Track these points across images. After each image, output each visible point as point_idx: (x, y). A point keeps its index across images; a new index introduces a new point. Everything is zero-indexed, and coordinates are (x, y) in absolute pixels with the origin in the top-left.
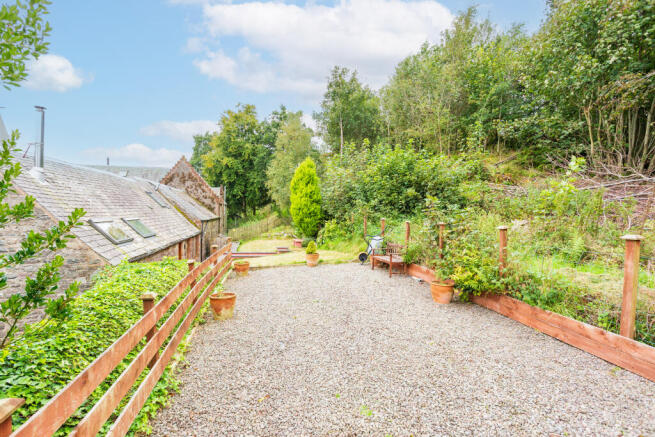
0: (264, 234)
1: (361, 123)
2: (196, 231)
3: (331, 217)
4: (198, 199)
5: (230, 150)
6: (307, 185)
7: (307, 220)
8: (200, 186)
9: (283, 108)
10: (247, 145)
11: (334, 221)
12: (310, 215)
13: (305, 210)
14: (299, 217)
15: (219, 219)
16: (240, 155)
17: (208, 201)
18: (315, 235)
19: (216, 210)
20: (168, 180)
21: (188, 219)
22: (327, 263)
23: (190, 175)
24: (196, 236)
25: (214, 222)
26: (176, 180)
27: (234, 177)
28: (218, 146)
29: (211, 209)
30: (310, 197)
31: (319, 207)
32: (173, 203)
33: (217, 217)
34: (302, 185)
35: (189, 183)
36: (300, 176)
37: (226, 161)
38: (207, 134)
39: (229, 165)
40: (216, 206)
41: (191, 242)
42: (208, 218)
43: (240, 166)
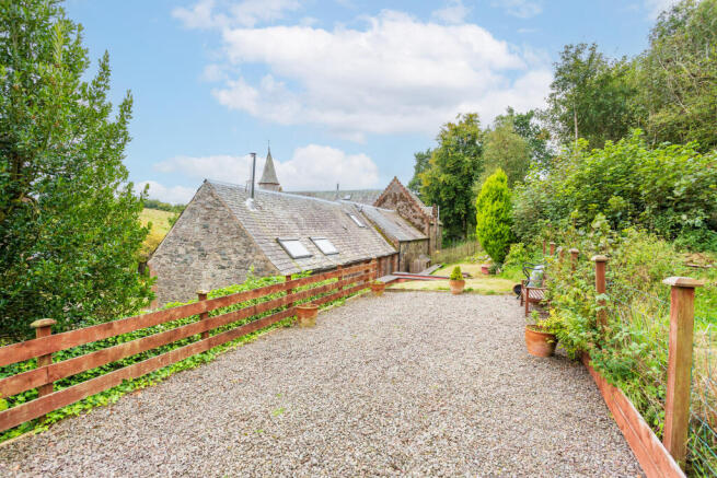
0: (467, 258)
1: (608, 114)
2: (393, 250)
3: (517, 240)
4: (408, 220)
5: (448, 165)
6: (493, 202)
7: (492, 242)
8: (410, 205)
9: (511, 111)
10: (467, 159)
11: (521, 244)
12: (495, 237)
13: (490, 231)
14: (483, 239)
15: (429, 240)
16: (459, 170)
17: (418, 222)
18: (501, 260)
19: (426, 231)
20: (381, 202)
21: (387, 240)
22: (477, 292)
23: (401, 194)
24: (392, 256)
25: (420, 244)
26: (389, 200)
27: (453, 194)
28: (437, 163)
29: (421, 229)
30: (497, 216)
31: (507, 227)
32: (374, 223)
33: (424, 237)
34: (488, 203)
35: (400, 204)
36: (487, 191)
37: (443, 177)
38: (428, 152)
39: (447, 182)
40: (426, 226)
41: (383, 262)
42: (410, 238)
43: (459, 182)
